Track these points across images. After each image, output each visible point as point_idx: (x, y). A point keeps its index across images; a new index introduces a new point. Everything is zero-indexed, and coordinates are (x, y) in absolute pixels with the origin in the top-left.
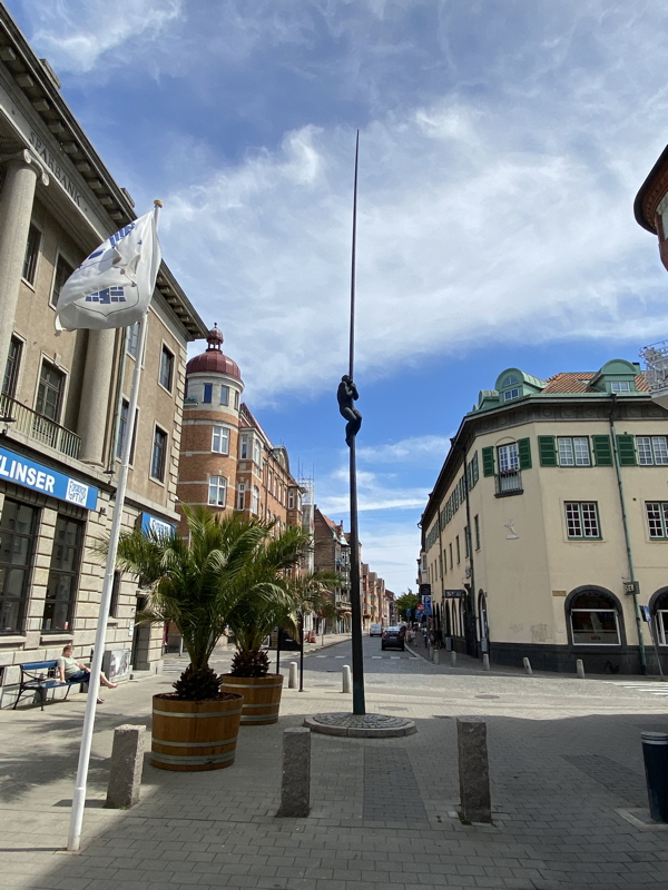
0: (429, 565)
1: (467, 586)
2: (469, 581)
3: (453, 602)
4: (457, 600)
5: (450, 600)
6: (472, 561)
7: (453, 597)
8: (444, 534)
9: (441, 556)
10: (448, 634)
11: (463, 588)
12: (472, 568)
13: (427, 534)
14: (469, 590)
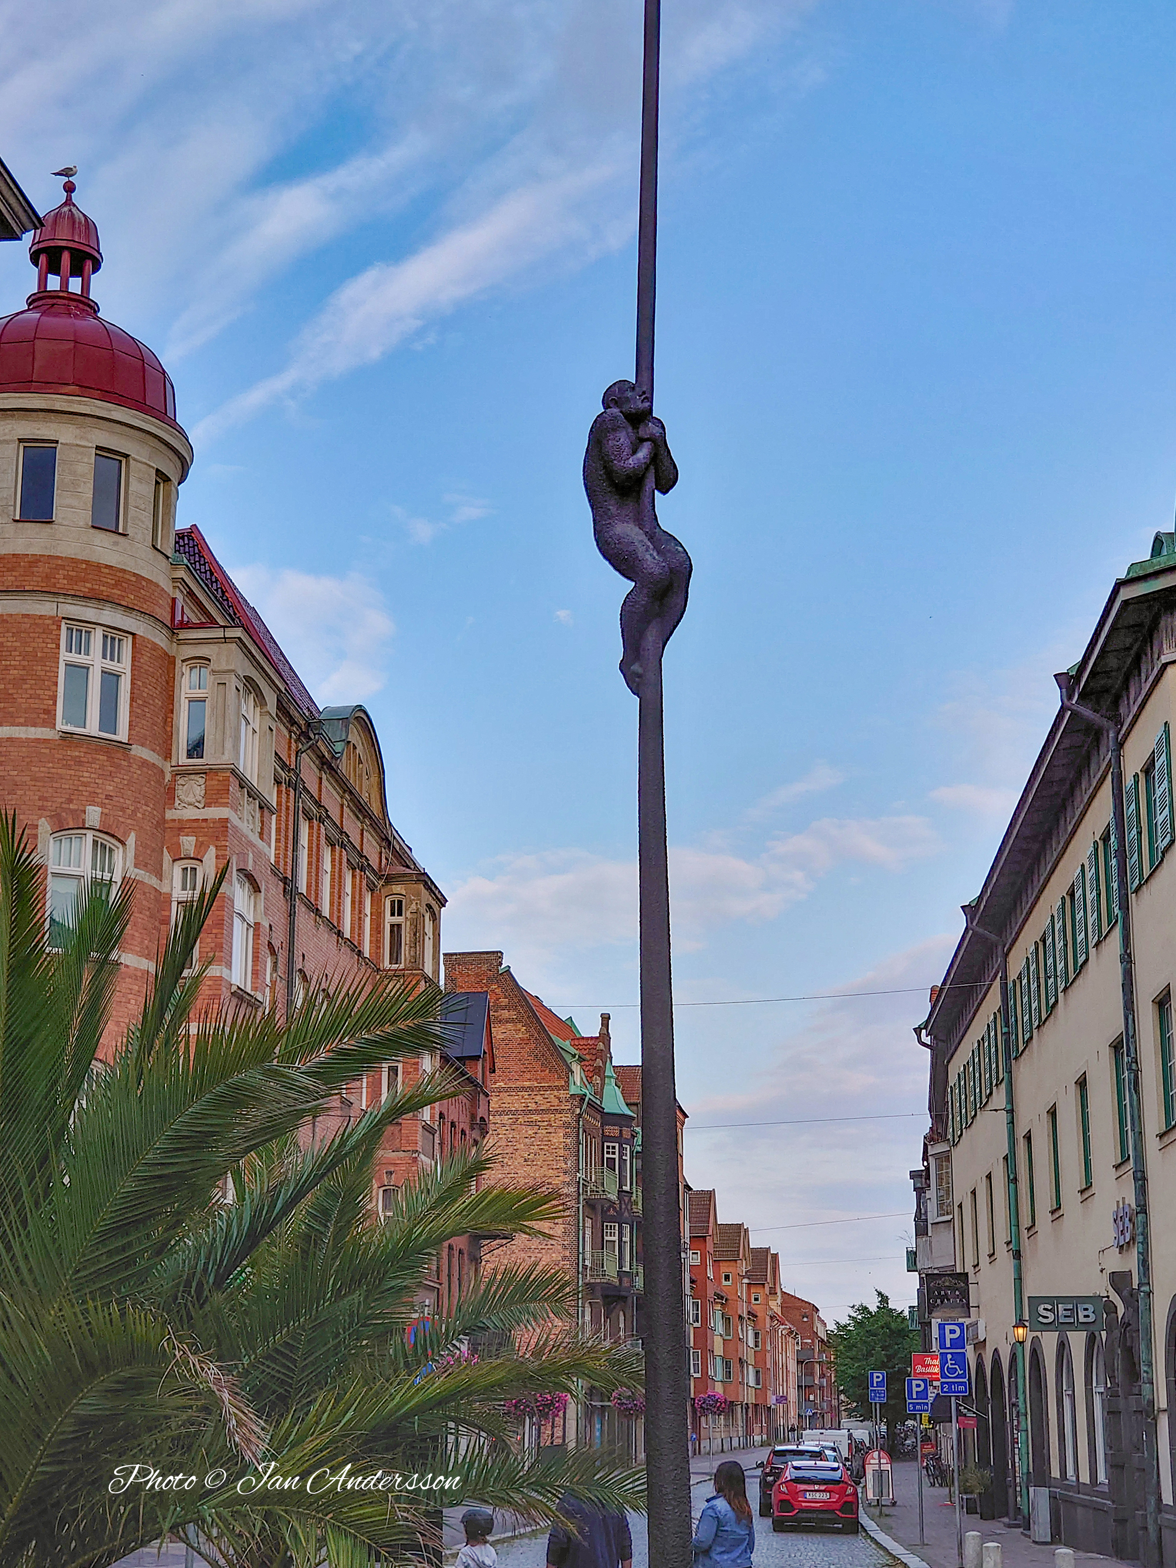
0: (960, 1193)
1: (1119, 1280)
2: (1131, 1263)
3: (1063, 1346)
4: (1077, 1341)
5: (1049, 1341)
6: (1141, 1179)
7: (1060, 1327)
8: (1024, 1072)
9: (1009, 1160)
10: (1040, 1476)
11: (1101, 1287)
12: (1143, 1208)
13: (955, 1068)
14: (1131, 1299)
